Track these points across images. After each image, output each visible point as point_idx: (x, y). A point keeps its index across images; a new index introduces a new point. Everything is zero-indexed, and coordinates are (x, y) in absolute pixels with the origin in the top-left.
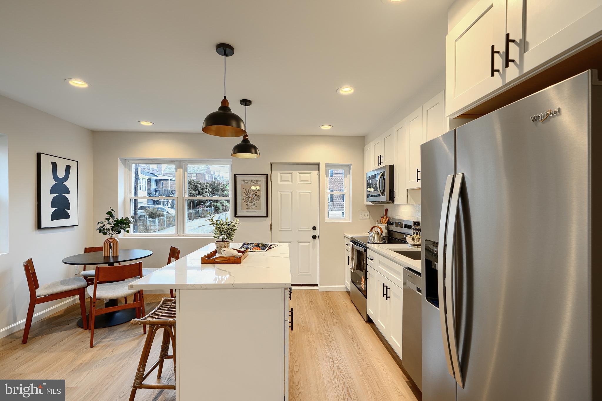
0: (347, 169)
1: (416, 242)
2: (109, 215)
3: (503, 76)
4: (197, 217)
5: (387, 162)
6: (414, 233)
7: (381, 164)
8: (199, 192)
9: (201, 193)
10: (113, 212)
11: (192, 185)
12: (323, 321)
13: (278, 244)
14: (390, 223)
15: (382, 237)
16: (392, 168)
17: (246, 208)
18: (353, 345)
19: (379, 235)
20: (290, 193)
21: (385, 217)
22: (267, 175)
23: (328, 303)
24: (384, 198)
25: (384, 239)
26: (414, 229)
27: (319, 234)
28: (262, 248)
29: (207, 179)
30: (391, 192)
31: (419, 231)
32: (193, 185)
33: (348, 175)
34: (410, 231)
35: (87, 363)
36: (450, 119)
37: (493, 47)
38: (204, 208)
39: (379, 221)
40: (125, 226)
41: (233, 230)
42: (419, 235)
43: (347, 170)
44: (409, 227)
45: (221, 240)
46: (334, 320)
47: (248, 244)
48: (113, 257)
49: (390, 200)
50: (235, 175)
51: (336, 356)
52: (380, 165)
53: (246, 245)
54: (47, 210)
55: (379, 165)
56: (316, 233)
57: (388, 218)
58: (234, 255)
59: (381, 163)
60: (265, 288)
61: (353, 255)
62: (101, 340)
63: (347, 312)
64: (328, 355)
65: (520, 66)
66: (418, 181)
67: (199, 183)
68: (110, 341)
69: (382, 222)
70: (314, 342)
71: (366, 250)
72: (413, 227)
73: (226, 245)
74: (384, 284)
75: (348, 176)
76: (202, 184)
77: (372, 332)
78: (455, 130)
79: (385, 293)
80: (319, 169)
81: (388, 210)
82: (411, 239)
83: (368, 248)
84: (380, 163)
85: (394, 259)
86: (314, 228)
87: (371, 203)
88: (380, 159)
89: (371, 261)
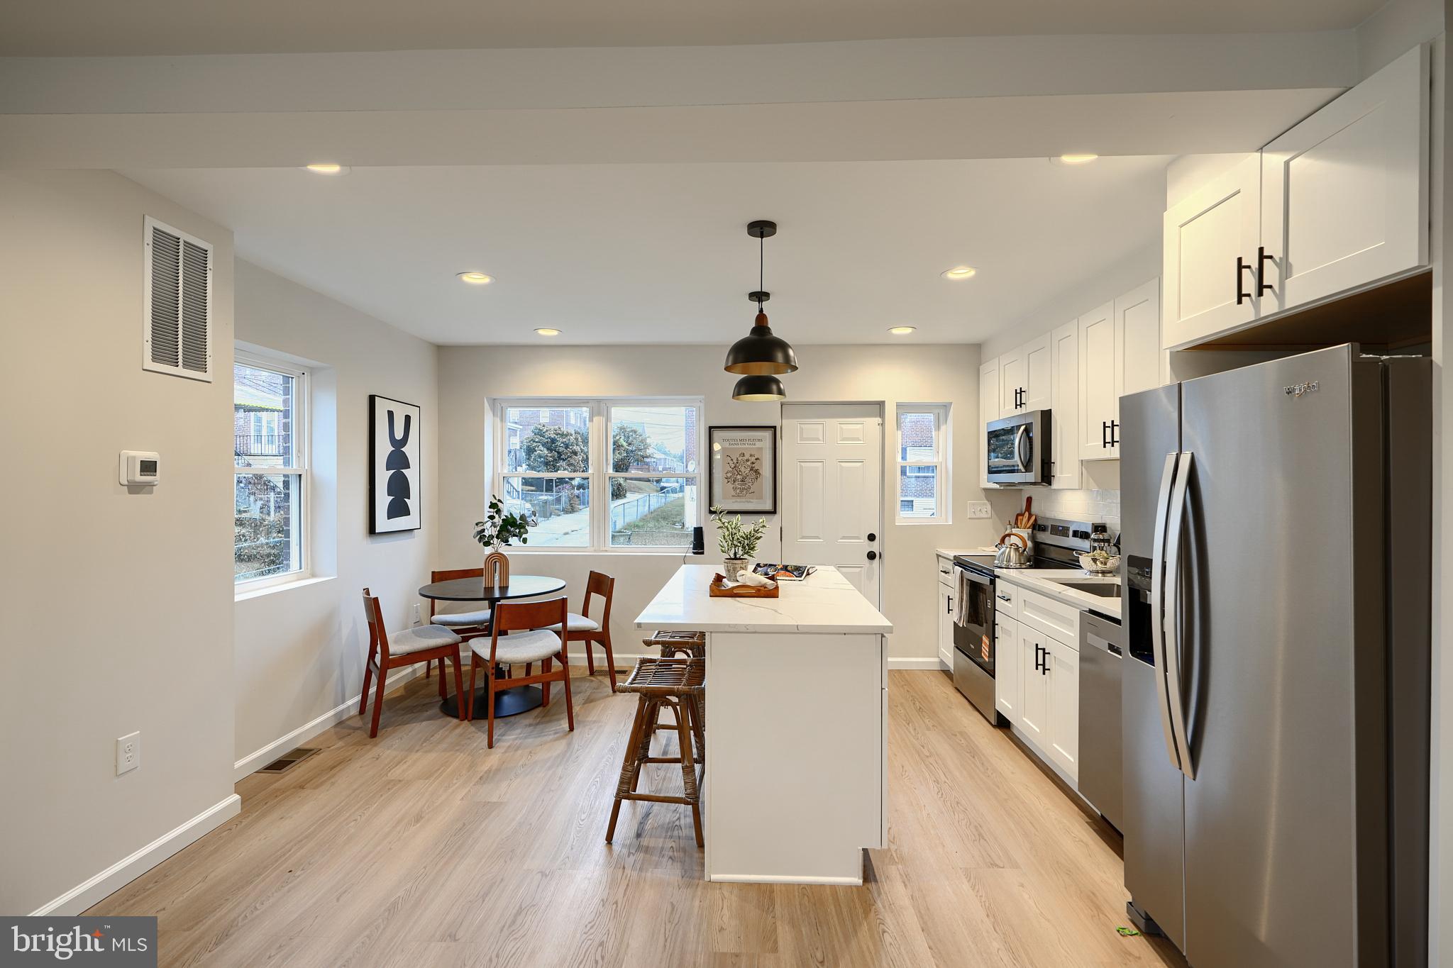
0: (942, 412)
1: (1100, 566)
2: (492, 510)
3: (1257, 307)
4: (557, 511)
5: (1035, 404)
6: (1095, 549)
7: (1021, 407)
8: (558, 453)
9: (563, 457)
10: (499, 504)
11: (544, 437)
12: (904, 722)
13: (817, 567)
14: (1037, 527)
15: (1026, 556)
16: (1046, 416)
17: (733, 496)
18: (974, 763)
19: (1019, 552)
20: (820, 464)
21: (1027, 514)
22: (775, 428)
23: (908, 691)
24: (1030, 477)
25: (1029, 561)
26: (1095, 540)
27: (883, 550)
28: (795, 573)
29: (573, 422)
30: (1046, 466)
31: (1106, 544)
32: (546, 437)
33: (943, 425)
34: (1085, 544)
35: (498, 770)
36: (1171, 353)
37: (1240, 260)
38: (572, 491)
39: (1013, 522)
40: (519, 531)
41: (756, 539)
42: (1106, 551)
43: (941, 415)
44: (1085, 536)
45: (732, 556)
46: (927, 721)
47: (765, 565)
48: (500, 588)
49: (1043, 480)
50: (710, 428)
51: (942, 776)
52: (1018, 407)
53: (761, 567)
54: (383, 500)
55: (1016, 408)
56: (875, 547)
57: (1033, 518)
58: (763, 583)
59: (1021, 403)
60: (848, 634)
61: (962, 592)
62: (499, 737)
63: (951, 708)
64: (928, 777)
65: (1281, 297)
66: (1105, 447)
67: (559, 434)
68: (516, 739)
69: (1019, 526)
70: (896, 755)
71: (993, 582)
72: (1092, 536)
73: (743, 566)
74: (1037, 645)
75: (943, 428)
76: (566, 435)
77: (1008, 742)
78: (1180, 385)
79: (1040, 662)
80: (881, 414)
81: (1033, 498)
82: (1090, 559)
83: (999, 577)
84: (1018, 403)
85: (1060, 596)
86: (872, 537)
87: (997, 486)
88: (1018, 395)
89: (1006, 603)
